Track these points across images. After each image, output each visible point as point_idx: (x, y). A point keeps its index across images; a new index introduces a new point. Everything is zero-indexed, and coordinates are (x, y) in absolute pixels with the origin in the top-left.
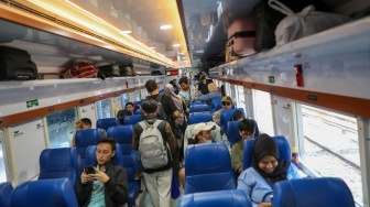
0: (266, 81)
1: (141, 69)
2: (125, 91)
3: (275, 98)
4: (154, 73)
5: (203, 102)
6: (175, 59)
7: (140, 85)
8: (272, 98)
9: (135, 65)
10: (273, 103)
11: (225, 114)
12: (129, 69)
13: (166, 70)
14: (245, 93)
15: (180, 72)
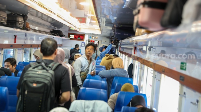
0: (176, 67)
1: (38, 24)
2: (11, 46)
3: (185, 89)
4: (54, 32)
5: (103, 77)
6: (83, 20)
7: (35, 42)
8: (181, 90)
9: (29, 17)
10: (182, 95)
11: (123, 97)
12: (21, 20)
13: (71, 32)
14: (155, 77)
15: (86, 38)
